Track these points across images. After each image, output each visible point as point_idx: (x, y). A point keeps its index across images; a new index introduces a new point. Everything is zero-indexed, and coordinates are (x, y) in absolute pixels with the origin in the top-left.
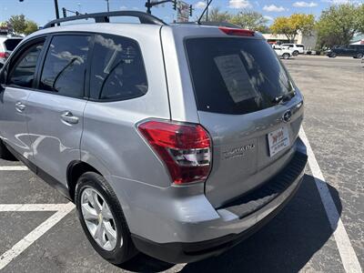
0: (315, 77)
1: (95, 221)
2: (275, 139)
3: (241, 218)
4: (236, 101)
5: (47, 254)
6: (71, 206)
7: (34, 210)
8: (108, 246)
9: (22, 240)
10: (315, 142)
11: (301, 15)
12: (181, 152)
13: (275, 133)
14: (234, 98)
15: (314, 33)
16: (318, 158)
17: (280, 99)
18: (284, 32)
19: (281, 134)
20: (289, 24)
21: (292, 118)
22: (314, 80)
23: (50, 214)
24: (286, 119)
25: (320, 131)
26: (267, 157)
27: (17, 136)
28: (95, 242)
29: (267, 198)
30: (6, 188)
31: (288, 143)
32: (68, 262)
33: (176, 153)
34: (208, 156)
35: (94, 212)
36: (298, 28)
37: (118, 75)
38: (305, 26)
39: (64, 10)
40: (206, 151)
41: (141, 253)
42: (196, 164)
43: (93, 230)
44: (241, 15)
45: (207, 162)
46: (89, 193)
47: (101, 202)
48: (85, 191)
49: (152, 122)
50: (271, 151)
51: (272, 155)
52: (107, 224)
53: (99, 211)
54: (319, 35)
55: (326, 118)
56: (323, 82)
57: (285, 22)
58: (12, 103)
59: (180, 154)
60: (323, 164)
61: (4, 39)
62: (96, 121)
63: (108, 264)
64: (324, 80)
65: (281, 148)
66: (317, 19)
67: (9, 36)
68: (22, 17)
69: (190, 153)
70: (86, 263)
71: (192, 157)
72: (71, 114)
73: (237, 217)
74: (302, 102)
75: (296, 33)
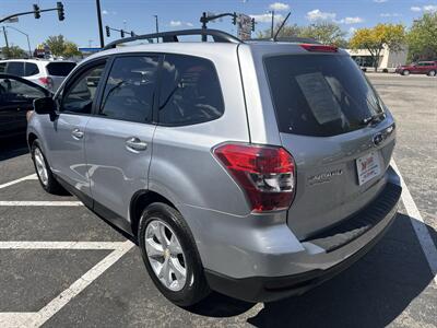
0: (407, 100)
1: (161, 258)
2: (364, 166)
3: (328, 252)
4: (321, 122)
5: (107, 295)
6: (129, 245)
7: (90, 248)
8: (175, 286)
9: (80, 280)
10: (409, 176)
11: (387, 26)
12: (261, 177)
13: (364, 160)
14: (318, 119)
15: (405, 47)
16: (413, 194)
17: (369, 122)
18: (366, 46)
19: (371, 160)
20: (373, 37)
21: (382, 142)
22: (406, 103)
23: (108, 252)
24: (376, 143)
25: (415, 163)
26: (356, 187)
27: (72, 167)
28: (160, 283)
29: (356, 231)
30: (57, 224)
31: (379, 171)
32: (131, 304)
33: (256, 178)
34: (291, 182)
35: (159, 248)
36: (383, 41)
37: (177, 100)
38: (393, 39)
39: (107, 28)
40: (289, 176)
41: (214, 292)
42: (279, 190)
43: (158, 268)
44: (313, 28)
45: (289, 188)
46: (155, 227)
47: (169, 235)
48: (151, 224)
49: (229, 146)
50: (361, 179)
51: (361, 183)
52: (175, 261)
53: (165, 246)
54: (410, 49)
55: (422, 148)
56: (416, 105)
57: (367, 35)
58: (68, 131)
59: (260, 180)
60: (420, 201)
61: (47, 63)
62: (167, 146)
63: (174, 307)
64: (418, 103)
65: (371, 177)
66: (407, 30)
67: (52, 60)
68: (61, 37)
69: (270, 177)
70: (150, 305)
71: (273, 182)
72: (138, 140)
73: (323, 250)
74: (394, 126)
75: (381, 48)
